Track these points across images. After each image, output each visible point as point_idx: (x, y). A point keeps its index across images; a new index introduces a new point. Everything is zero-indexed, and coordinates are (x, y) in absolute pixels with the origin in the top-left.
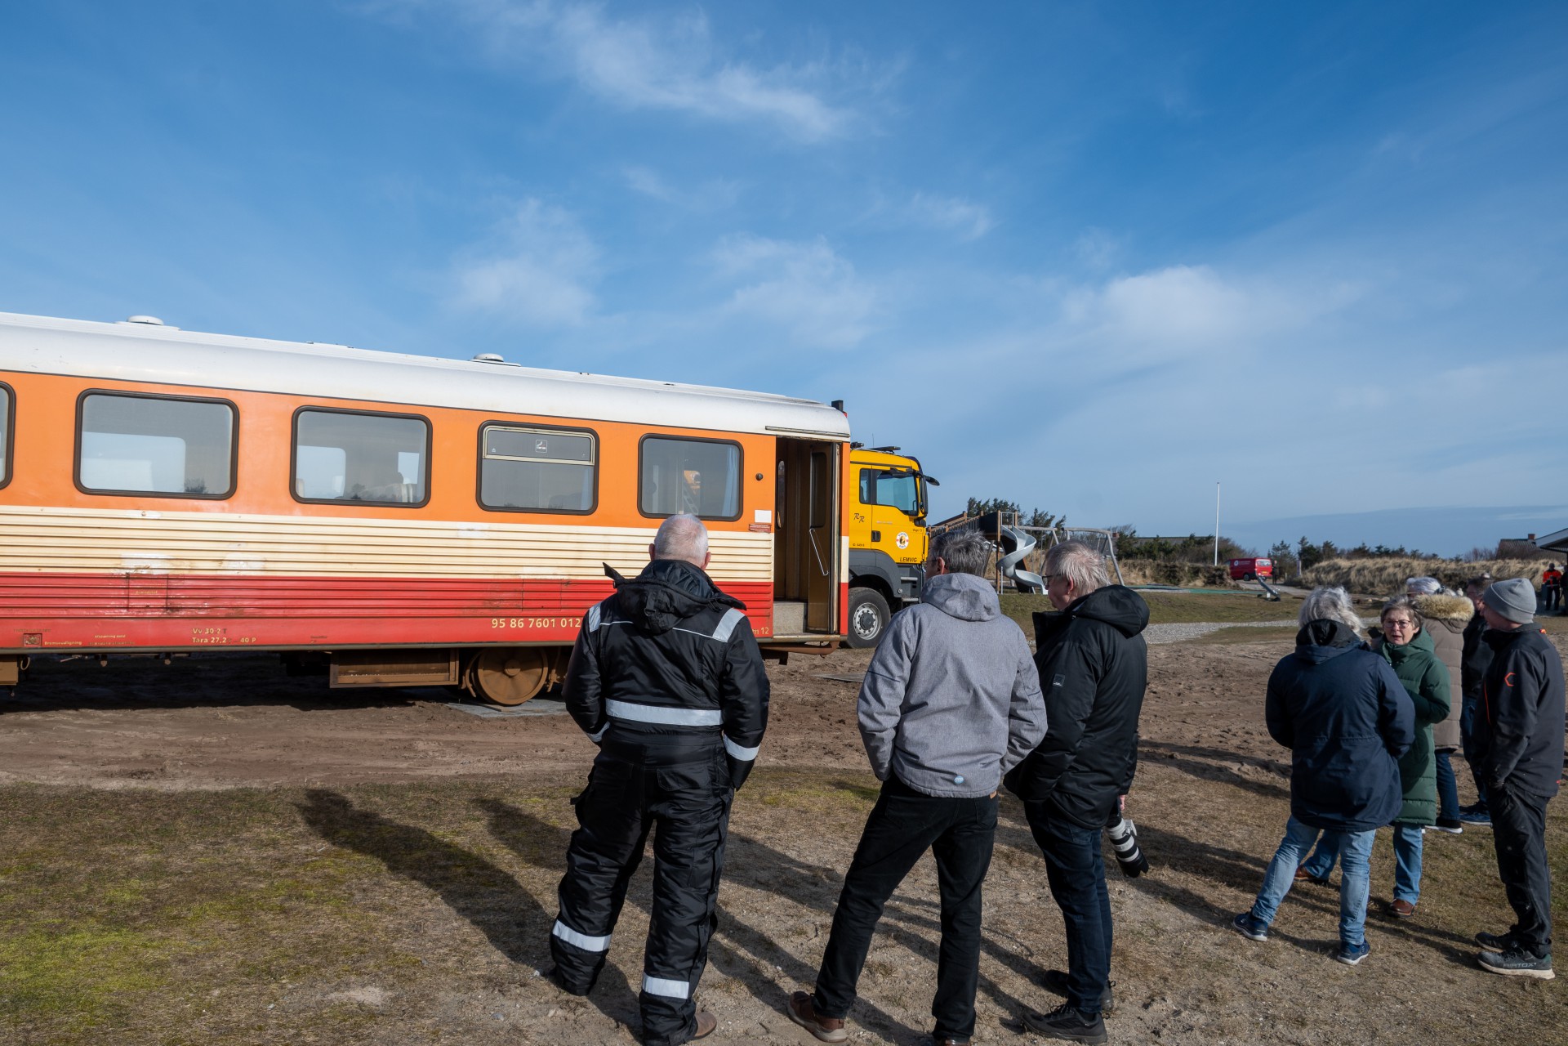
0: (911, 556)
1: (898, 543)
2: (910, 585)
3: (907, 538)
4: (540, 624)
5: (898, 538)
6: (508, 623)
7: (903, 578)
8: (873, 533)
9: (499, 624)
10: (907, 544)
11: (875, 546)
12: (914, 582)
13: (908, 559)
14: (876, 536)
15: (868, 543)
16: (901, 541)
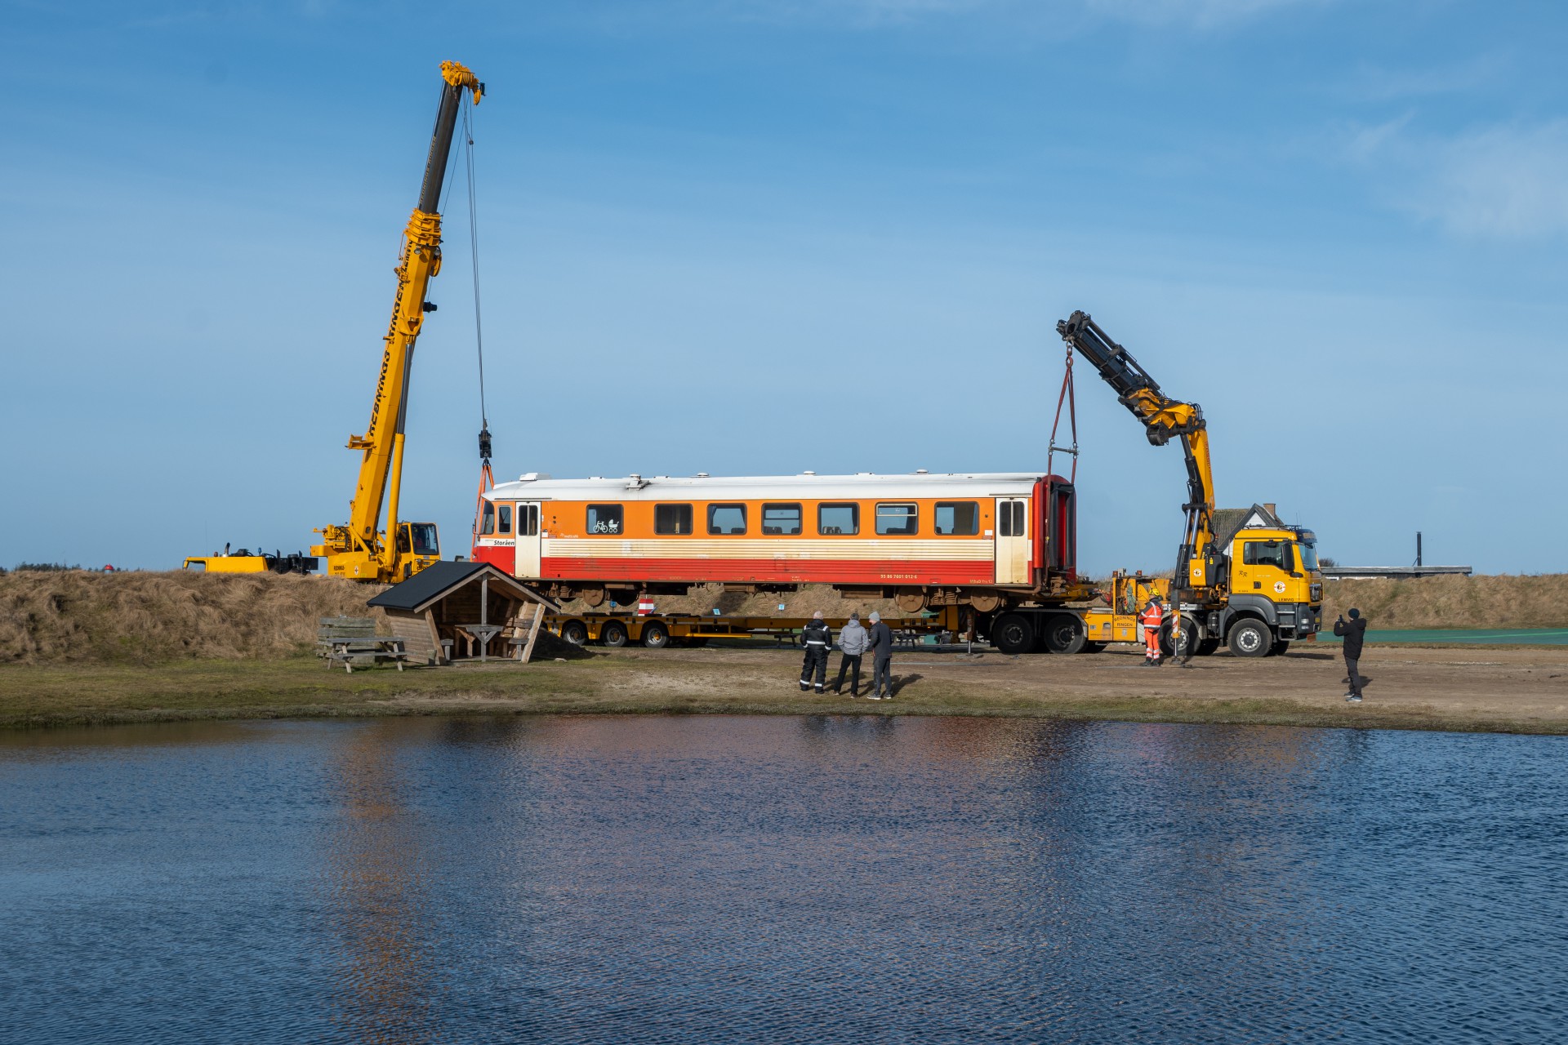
1: (1276, 589)
3: (1284, 585)
5: (1276, 585)
7: (1280, 612)
8: (1255, 583)
10: (1283, 589)
11: (1257, 591)
12: (1293, 614)
13: (1285, 600)
14: (1257, 585)
15: (1251, 590)
16: (1278, 587)
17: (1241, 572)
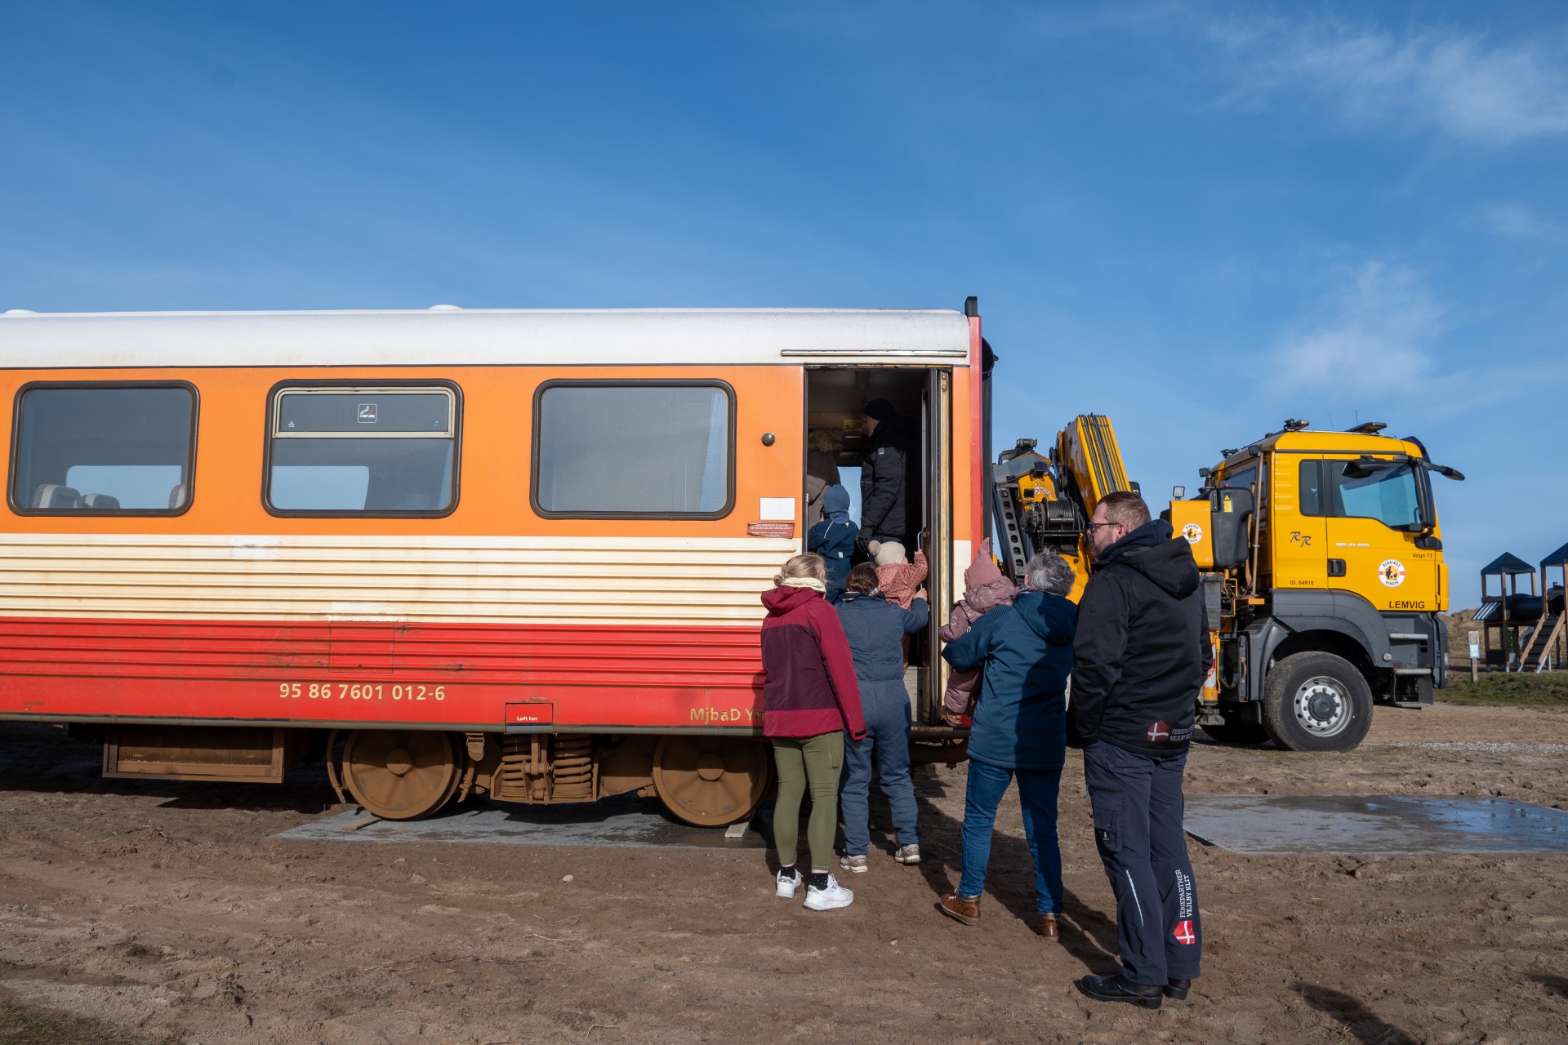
0: (1412, 600)
1: (1383, 578)
2: (1415, 647)
3: (1401, 569)
4: (357, 693)
5: (1383, 569)
6: (305, 691)
7: (1393, 636)
8: (1330, 562)
9: (292, 693)
10: (1401, 579)
11: (1336, 583)
12: (1423, 642)
13: (1405, 604)
14: (1337, 567)
15: (1320, 578)
16: (1388, 573)
17: (1296, 534)
